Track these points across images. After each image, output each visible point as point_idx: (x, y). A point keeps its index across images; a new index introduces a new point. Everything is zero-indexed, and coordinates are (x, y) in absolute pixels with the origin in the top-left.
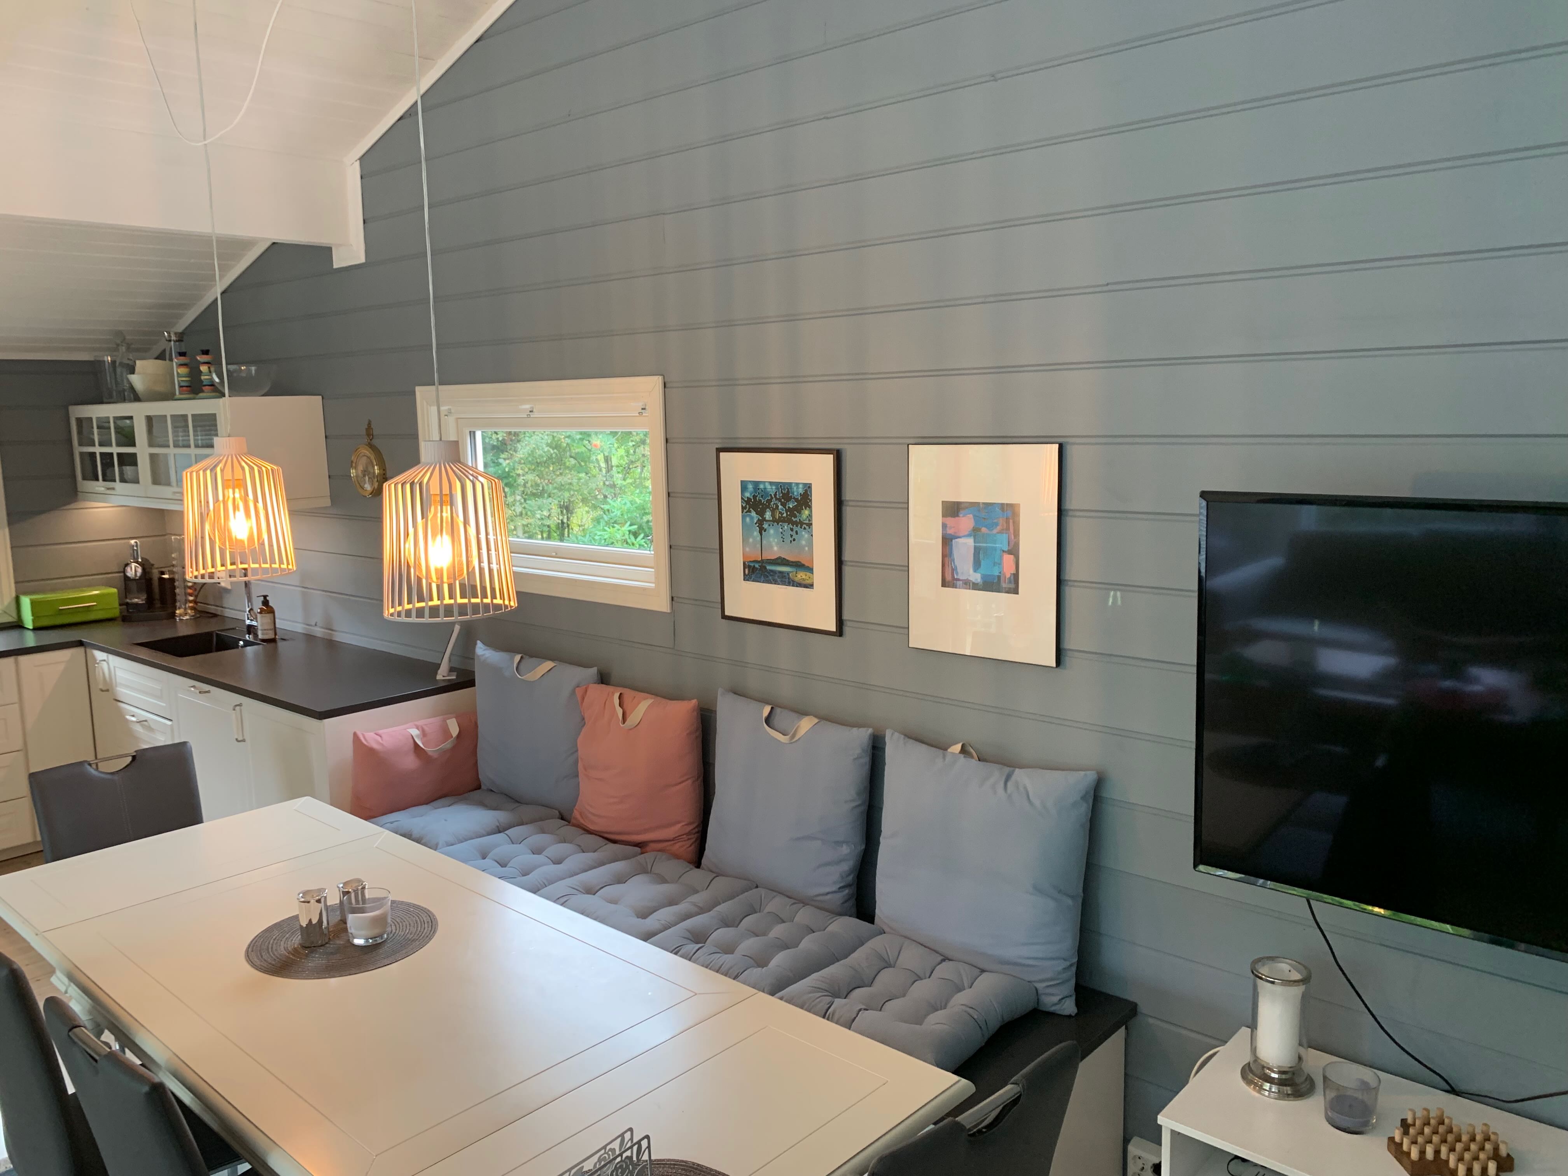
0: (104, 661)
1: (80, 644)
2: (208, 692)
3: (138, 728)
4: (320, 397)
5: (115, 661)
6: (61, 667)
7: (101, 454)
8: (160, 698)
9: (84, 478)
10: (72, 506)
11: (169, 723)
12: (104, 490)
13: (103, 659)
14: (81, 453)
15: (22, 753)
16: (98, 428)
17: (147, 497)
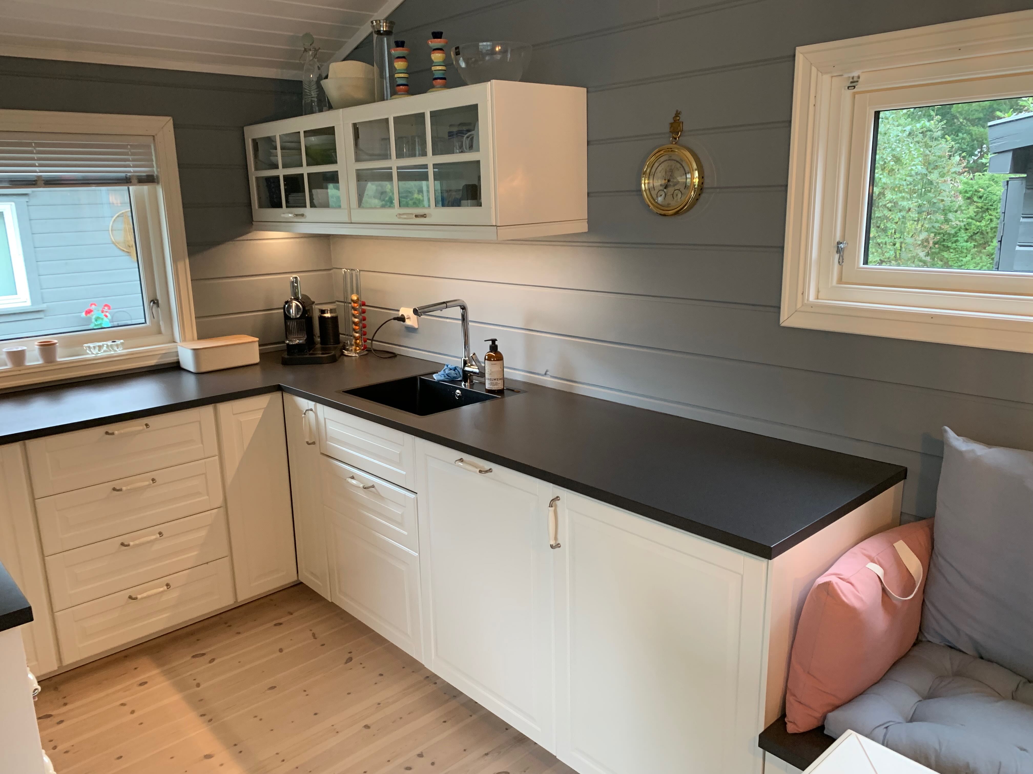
0: (311, 410)
1: (279, 388)
2: (490, 470)
4: (585, 89)
5: (323, 411)
6: (259, 415)
7: (286, 178)
8: (399, 464)
9: (261, 206)
10: (247, 237)
11: (412, 496)
12: (291, 217)
13: (310, 408)
14: (257, 178)
15: (222, 510)
16: (282, 148)
17: (351, 223)
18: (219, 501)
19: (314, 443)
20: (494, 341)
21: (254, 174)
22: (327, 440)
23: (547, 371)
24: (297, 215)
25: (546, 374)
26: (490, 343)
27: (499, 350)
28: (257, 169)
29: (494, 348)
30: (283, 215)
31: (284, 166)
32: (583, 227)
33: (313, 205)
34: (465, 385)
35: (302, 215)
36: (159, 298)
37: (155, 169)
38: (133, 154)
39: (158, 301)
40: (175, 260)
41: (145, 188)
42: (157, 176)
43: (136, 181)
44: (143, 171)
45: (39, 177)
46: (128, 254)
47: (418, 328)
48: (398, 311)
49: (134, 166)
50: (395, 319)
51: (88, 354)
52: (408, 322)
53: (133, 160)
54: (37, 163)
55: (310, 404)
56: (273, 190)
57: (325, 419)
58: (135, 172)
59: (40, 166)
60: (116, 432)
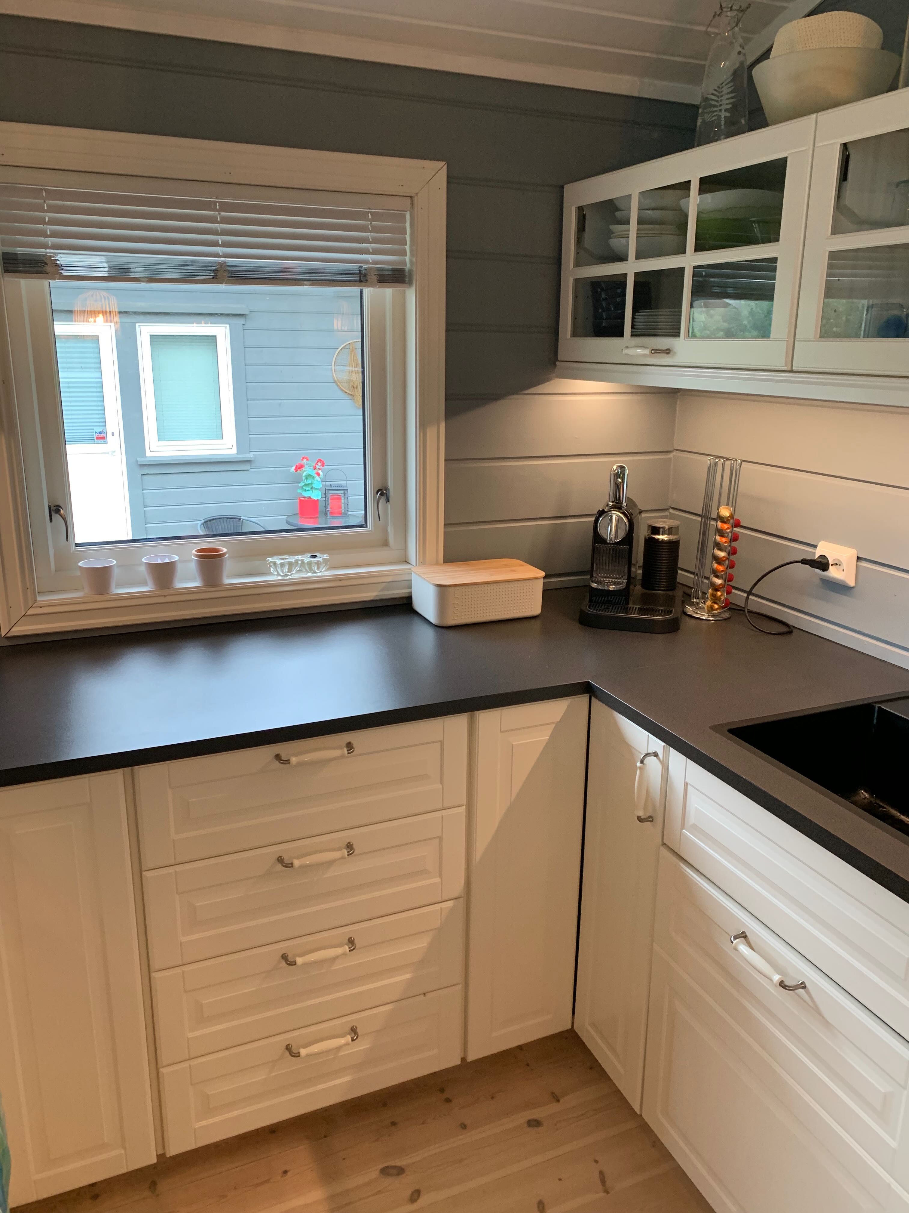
0: (656, 755)
1: (587, 689)
13: (651, 751)
14: (577, 281)
15: (461, 901)
16: (640, 222)
17: (791, 371)
19: (650, 819)
21: (572, 274)
22: (683, 827)
24: (657, 351)
28: (577, 264)
30: (626, 351)
31: (638, 257)
33: (694, 333)
35: (668, 352)
36: (390, 484)
37: (407, 259)
38: (375, 230)
39: (387, 489)
40: (423, 424)
41: (388, 292)
42: (410, 272)
43: (375, 278)
44: (388, 260)
45: (221, 264)
46: (350, 397)
47: (853, 587)
48: (815, 546)
49: (375, 252)
50: (804, 562)
52: (833, 573)
53: (375, 241)
54: (220, 239)
55: (657, 745)
56: (604, 304)
57: (686, 784)
58: (375, 262)
59: (225, 245)
60: (294, 760)
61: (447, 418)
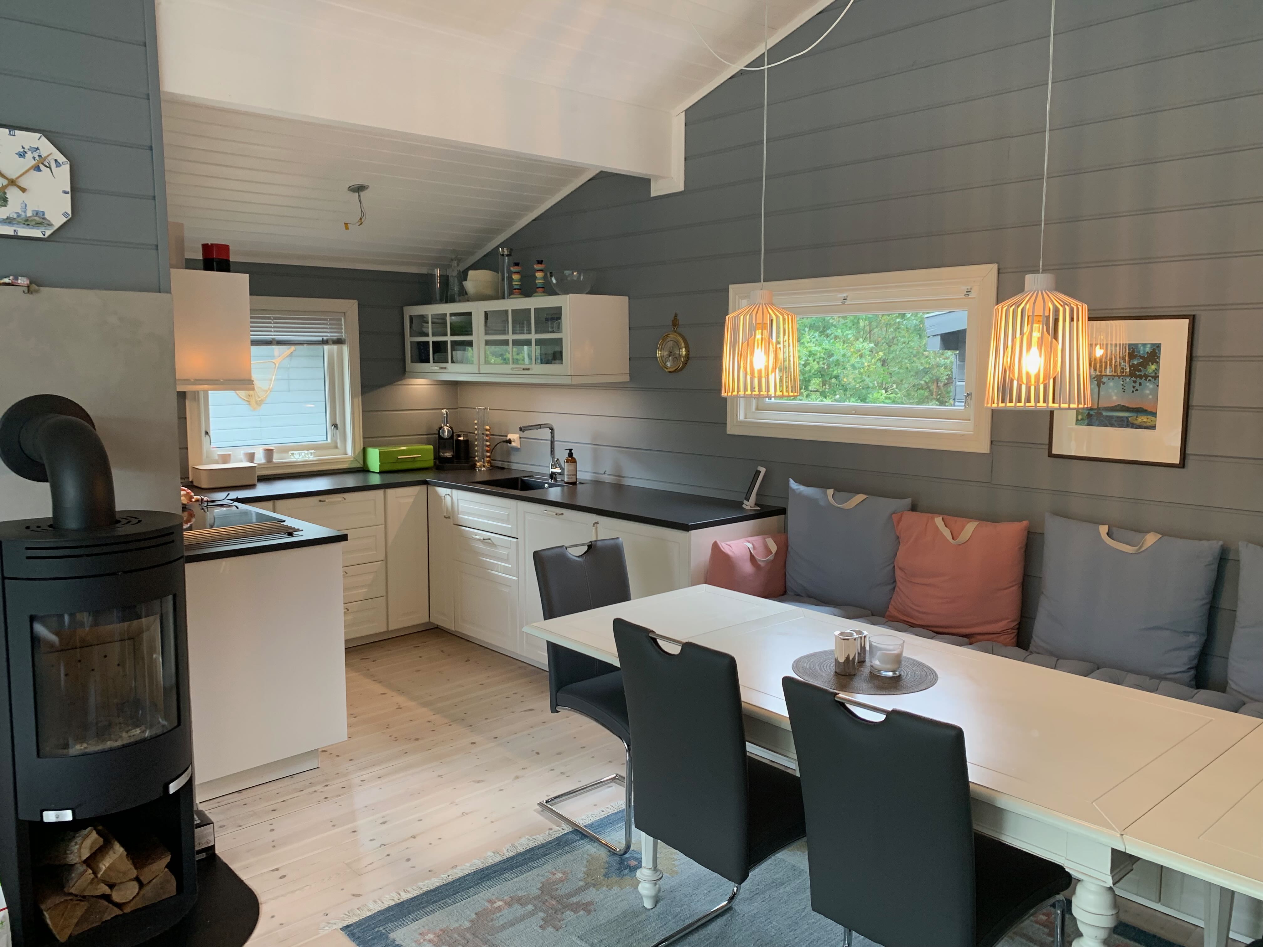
0: (449, 495)
1: (425, 483)
2: (562, 514)
3: (481, 546)
4: (628, 297)
5: (457, 494)
6: (411, 500)
7: (433, 342)
8: (507, 521)
9: (412, 362)
10: (399, 383)
11: (515, 540)
12: (436, 369)
13: (447, 493)
14: (411, 342)
15: (384, 562)
16: (432, 323)
17: (480, 373)
18: (382, 557)
19: (449, 518)
20: (571, 450)
21: (409, 340)
22: (458, 514)
23: (605, 471)
24: (442, 368)
25: (604, 473)
26: (569, 451)
27: (574, 456)
28: (411, 336)
29: (571, 454)
30: (432, 368)
31: (433, 335)
32: (627, 378)
33: (453, 362)
34: (551, 481)
35: (445, 368)
36: (338, 423)
37: (343, 335)
38: (330, 324)
39: (337, 425)
40: (353, 397)
41: (335, 347)
42: (345, 339)
43: (331, 342)
44: (335, 336)
45: (273, 339)
47: (519, 449)
48: (507, 436)
49: (331, 332)
50: (504, 442)
51: (292, 459)
52: (513, 444)
53: (330, 328)
54: (273, 329)
55: (448, 491)
56: (423, 351)
57: (458, 499)
58: (331, 336)
59: (275, 331)
60: (327, 501)
61: (362, 394)
